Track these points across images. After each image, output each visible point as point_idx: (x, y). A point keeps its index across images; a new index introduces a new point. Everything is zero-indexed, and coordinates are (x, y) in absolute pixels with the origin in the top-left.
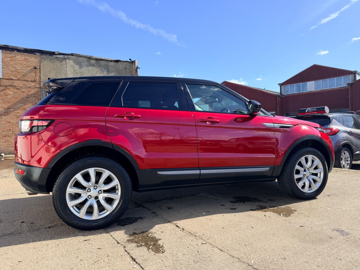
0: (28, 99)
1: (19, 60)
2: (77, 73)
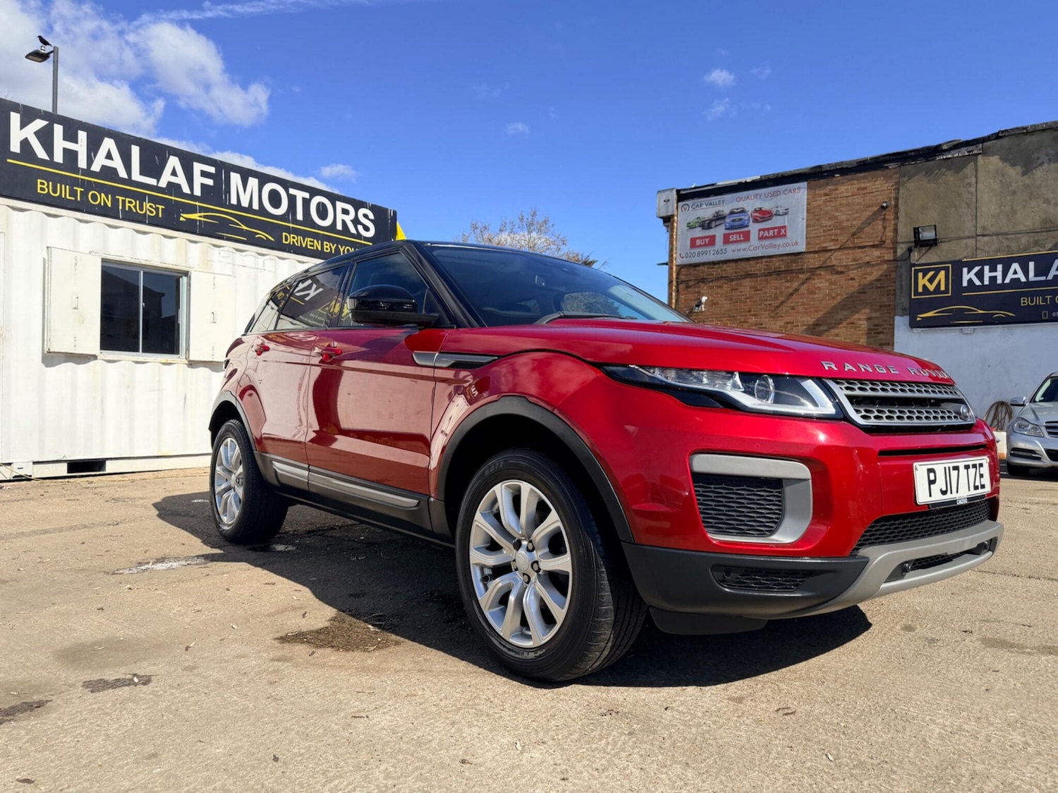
0: (862, 295)
1: (846, 195)
2: (1014, 193)
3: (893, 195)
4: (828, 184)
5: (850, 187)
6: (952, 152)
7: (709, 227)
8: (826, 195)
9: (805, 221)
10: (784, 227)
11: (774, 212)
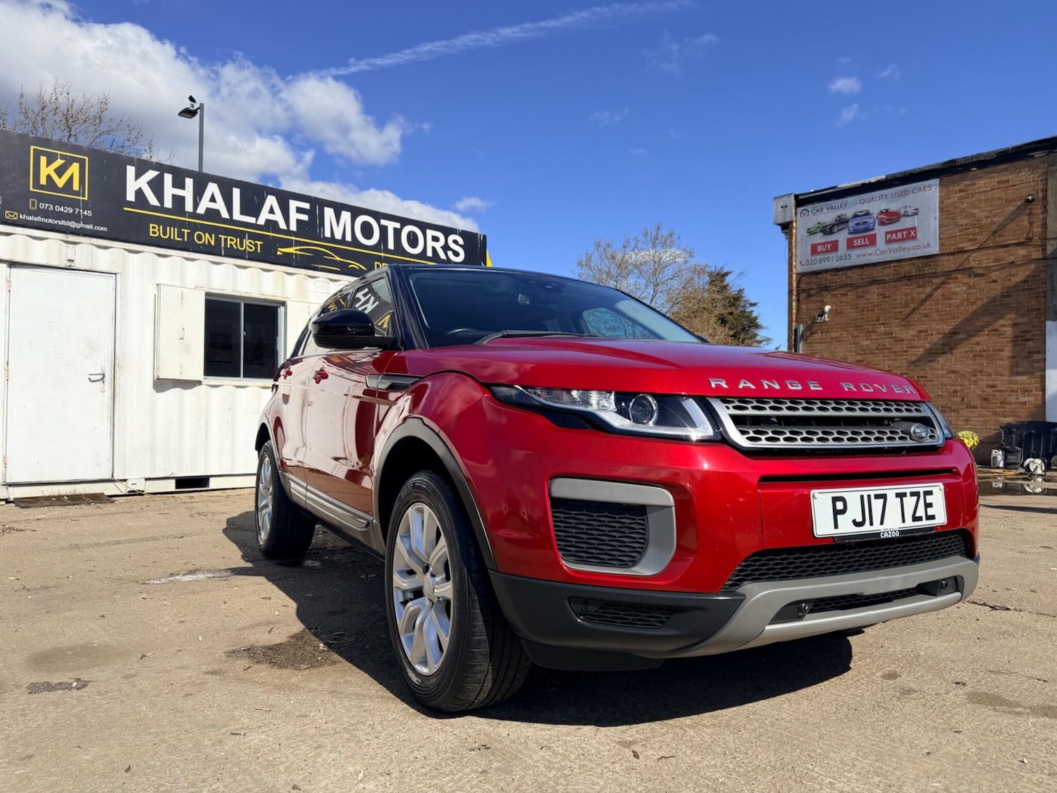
0: (1006, 299)
1: (983, 189)
3: (1040, 187)
4: (963, 180)
5: (989, 181)
7: (831, 232)
8: (961, 191)
9: (937, 221)
10: (914, 228)
11: (902, 213)
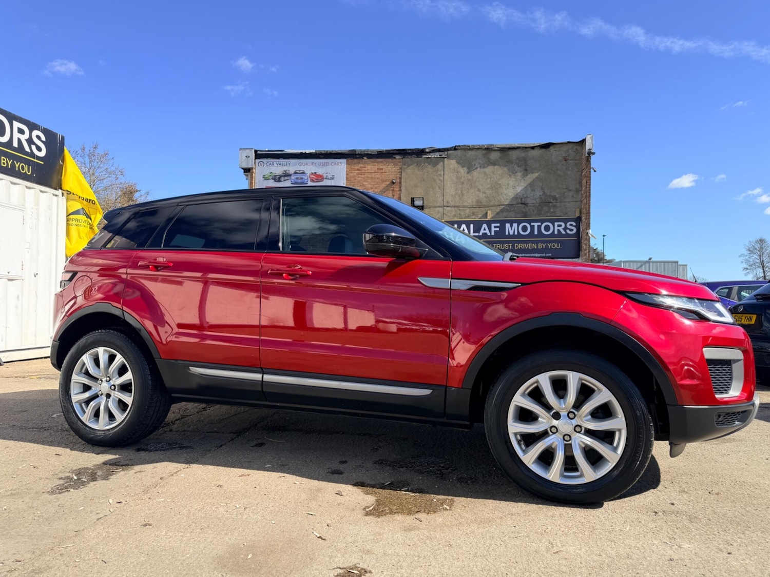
1: (370, 171)
2: (463, 183)
3: (398, 176)
4: (359, 163)
5: (373, 167)
6: (431, 154)
7: (279, 181)
8: (358, 170)
11: (325, 177)
